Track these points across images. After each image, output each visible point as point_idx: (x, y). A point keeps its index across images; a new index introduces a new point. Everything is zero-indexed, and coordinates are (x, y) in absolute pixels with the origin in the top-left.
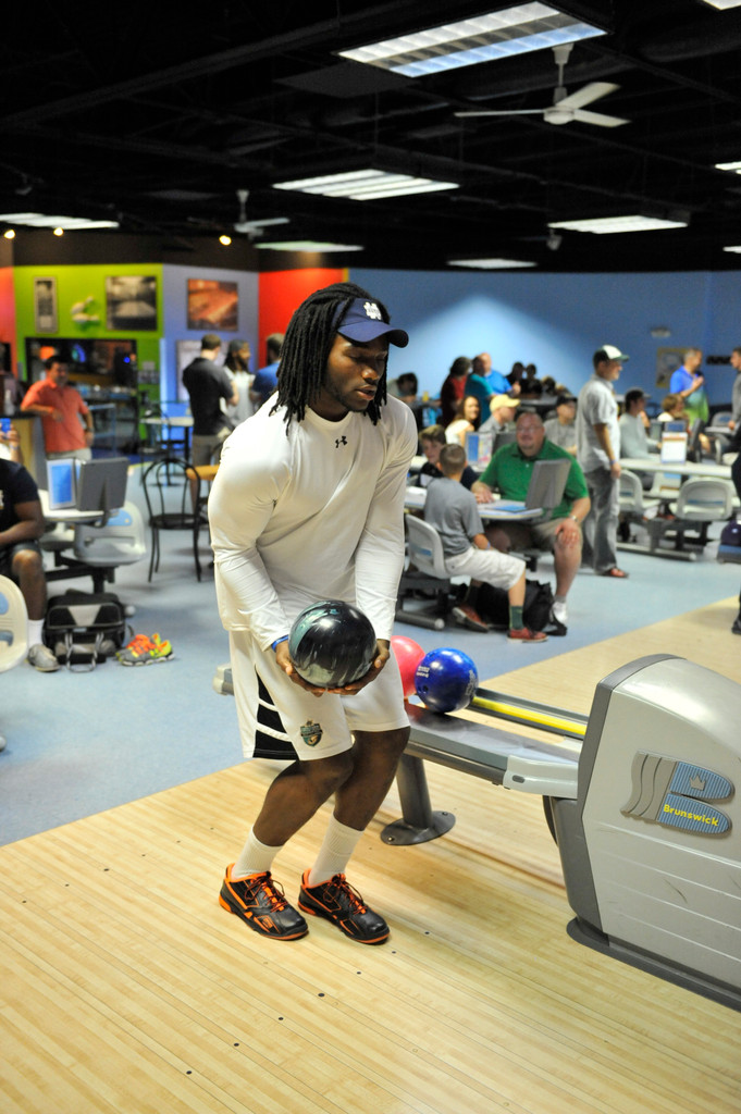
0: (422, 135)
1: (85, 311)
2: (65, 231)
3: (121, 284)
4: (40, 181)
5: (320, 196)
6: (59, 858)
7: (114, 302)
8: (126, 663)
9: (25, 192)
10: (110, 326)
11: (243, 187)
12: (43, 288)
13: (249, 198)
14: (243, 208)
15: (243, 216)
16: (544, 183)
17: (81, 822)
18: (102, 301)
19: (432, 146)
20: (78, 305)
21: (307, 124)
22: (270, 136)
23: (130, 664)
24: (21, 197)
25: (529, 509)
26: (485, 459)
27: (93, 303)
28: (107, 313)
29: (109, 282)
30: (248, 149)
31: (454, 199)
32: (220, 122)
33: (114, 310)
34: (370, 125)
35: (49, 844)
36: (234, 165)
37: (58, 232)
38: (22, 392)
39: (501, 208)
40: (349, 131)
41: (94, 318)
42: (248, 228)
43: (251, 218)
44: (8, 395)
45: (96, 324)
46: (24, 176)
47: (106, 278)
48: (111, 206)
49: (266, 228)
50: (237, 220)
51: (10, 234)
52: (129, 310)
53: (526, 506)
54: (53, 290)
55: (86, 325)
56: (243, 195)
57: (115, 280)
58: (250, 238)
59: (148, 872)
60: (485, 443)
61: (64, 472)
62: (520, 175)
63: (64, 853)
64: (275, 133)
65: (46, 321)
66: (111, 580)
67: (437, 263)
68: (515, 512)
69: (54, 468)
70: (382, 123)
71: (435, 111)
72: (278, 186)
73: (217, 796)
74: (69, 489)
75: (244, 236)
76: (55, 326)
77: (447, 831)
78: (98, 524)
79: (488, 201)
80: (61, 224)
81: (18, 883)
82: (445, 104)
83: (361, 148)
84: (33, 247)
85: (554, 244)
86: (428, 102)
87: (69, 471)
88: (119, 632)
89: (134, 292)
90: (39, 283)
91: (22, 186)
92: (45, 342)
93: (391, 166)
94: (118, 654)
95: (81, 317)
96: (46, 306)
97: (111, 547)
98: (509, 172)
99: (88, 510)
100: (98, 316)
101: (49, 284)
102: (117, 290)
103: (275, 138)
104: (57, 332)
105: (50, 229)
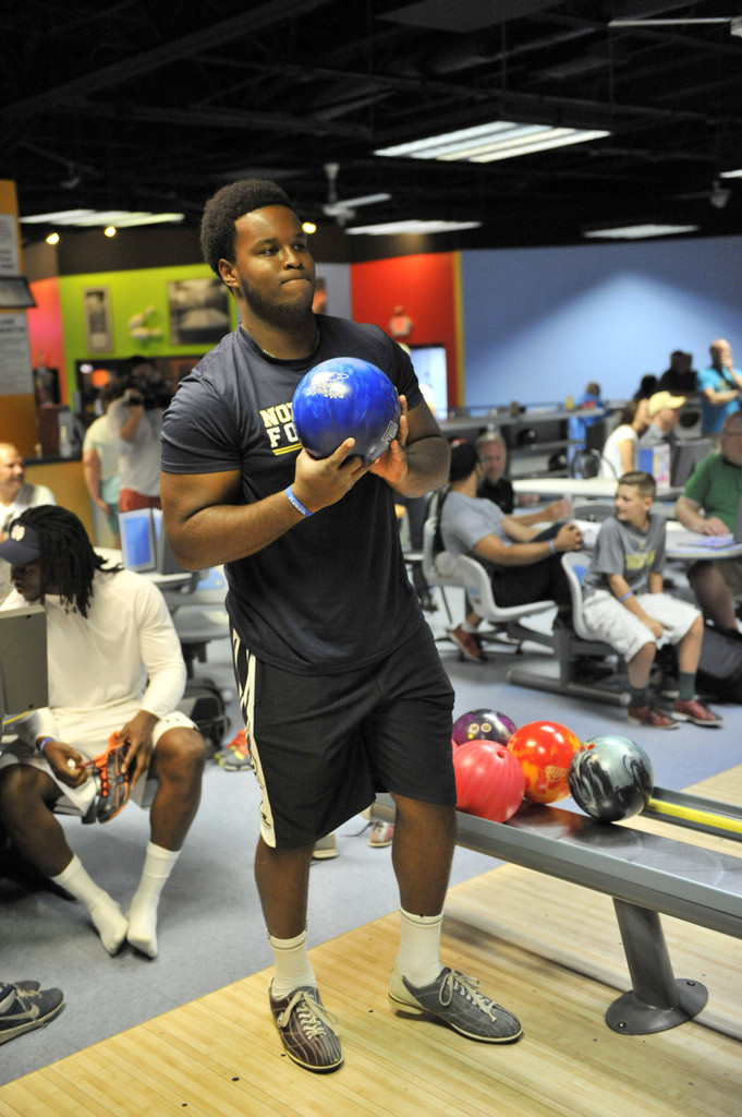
0: (558, 73)
1: (144, 324)
2: (118, 229)
3: (186, 289)
4: (89, 169)
5: (433, 161)
6: (171, 1062)
7: (178, 312)
8: (229, 767)
9: (72, 184)
10: (176, 340)
11: (332, 160)
12: (94, 301)
13: (340, 173)
14: (332, 186)
15: (333, 196)
16: (710, 122)
17: (194, 1004)
18: (164, 311)
19: (568, 88)
20: (137, 318)
21: (413, 73)
22: (370, 90)
23: (233, 768)
24: (68, 192)
25: (738, 543)
26: (663, 479)
27: (154, 315)
28: (171, 325)
29: (172, 288)
30: (338, 111)
31: (594, 153)
32: (306, 79)
33: (179, 322)
34: (496, 66)
35: (155, 1040)
36: (321, 133)
37: (110, 232)
38: (80, 429)
39: (654, 160)
40: (465, 77)
41: (157, 331)
42: (339, 210)
43: (343, 197)
44: (64, 433)
45: (159, 339)
46: (71, 165)
47: (169, 282)
48: (172, 196)
49: (358, 209)
50: (325, 200)
51: (53, 239)
52: (198, 320)
53: (735, 539)
54: (106, 302)
55: (146, 341)
56: (332, 169)
57: (178, 285)
58: (341, 222)
59: (292, 1082)
60: (661, 458)
61: (140, 526)
62: (682, 115)
63: (177, 1054)
64: (375, 87)
65: (99, 340)
66: (203, 659)
67: (569, 235)
68: (719, 548)
69: (128, 522)
70: (511, 61)
71: (576, 40)
72: (381, 153)
73: (371, 960)
74: (147, 546)
75: (332, 220)
76: (110, 346)
77: (699, 1012)
78: (185, 590)
79: (637, 152)
80: (114, 221)
81: (119, 1103)
82: (590, 30)
83: (482, 97)
84: (81, 252)
85: (719, 201)
86: (569, 29)
87: (146, 525)
88: (218, 727)
89: (201, 297)
90: (89, 294)
91: (68, 178)
92: (98, 365)
93: (524, 115)
94: (217, 756)
95: (141, 332)
96: (98, 322)
97: (200, 617)
98: (668, 112)
99: (172, 573)
100: (162, 329)
101: (100, 295)
102: (181, 297)
103: (375, 94)
104: (112, 351)
105: (101, 228)
